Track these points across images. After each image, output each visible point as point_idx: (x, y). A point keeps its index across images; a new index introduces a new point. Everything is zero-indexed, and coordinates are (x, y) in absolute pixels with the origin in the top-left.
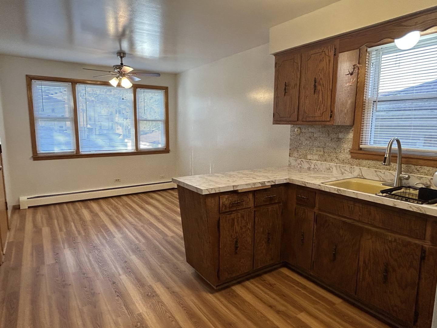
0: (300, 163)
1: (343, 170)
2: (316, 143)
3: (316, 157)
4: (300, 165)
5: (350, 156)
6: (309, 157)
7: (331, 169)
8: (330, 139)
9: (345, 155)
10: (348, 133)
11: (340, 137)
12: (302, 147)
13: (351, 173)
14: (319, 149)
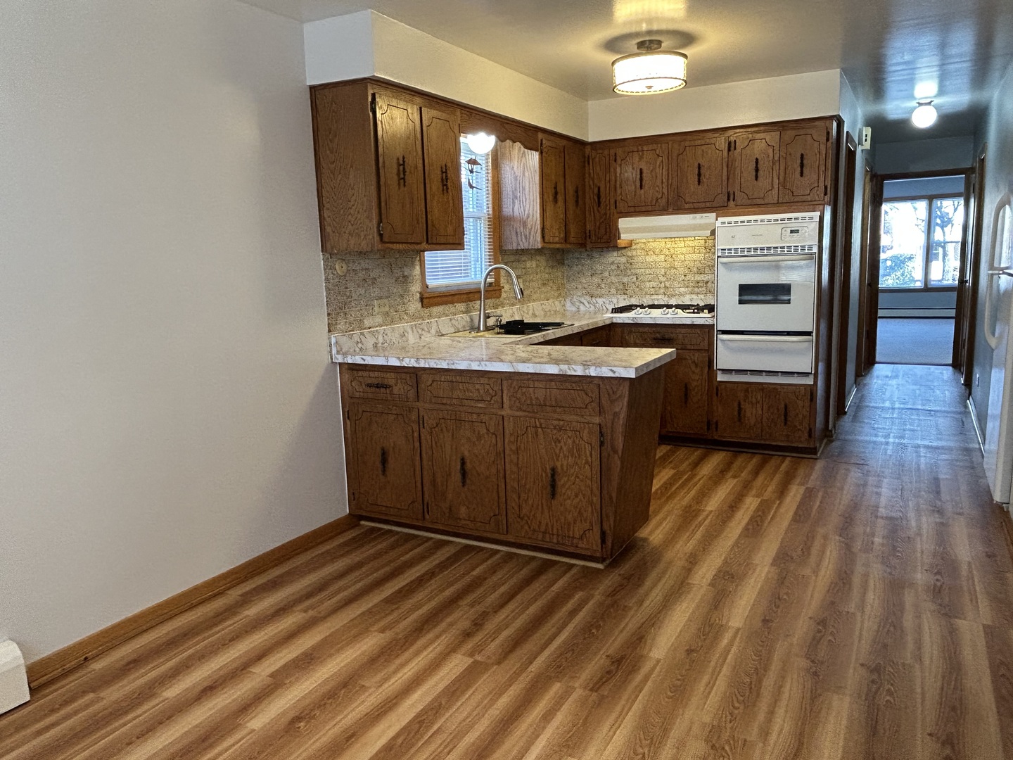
0: (359, 341)
1: (420, 331)
2: (375, 291)
3: (379, 319)
4: (360, 345)
5: (420, 305)
6: (367, 323)
7: (406, 334)
8: (394, 279)
9: (414, 306)
10: (413, 265)
11: (406, 274)
12: (353, 304)
13: (429, 332)
14: (382, 302)
